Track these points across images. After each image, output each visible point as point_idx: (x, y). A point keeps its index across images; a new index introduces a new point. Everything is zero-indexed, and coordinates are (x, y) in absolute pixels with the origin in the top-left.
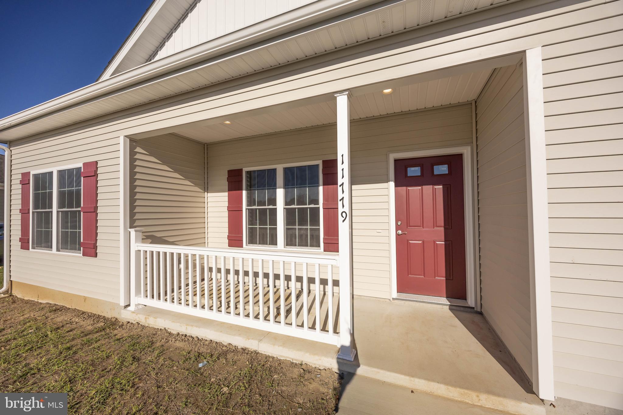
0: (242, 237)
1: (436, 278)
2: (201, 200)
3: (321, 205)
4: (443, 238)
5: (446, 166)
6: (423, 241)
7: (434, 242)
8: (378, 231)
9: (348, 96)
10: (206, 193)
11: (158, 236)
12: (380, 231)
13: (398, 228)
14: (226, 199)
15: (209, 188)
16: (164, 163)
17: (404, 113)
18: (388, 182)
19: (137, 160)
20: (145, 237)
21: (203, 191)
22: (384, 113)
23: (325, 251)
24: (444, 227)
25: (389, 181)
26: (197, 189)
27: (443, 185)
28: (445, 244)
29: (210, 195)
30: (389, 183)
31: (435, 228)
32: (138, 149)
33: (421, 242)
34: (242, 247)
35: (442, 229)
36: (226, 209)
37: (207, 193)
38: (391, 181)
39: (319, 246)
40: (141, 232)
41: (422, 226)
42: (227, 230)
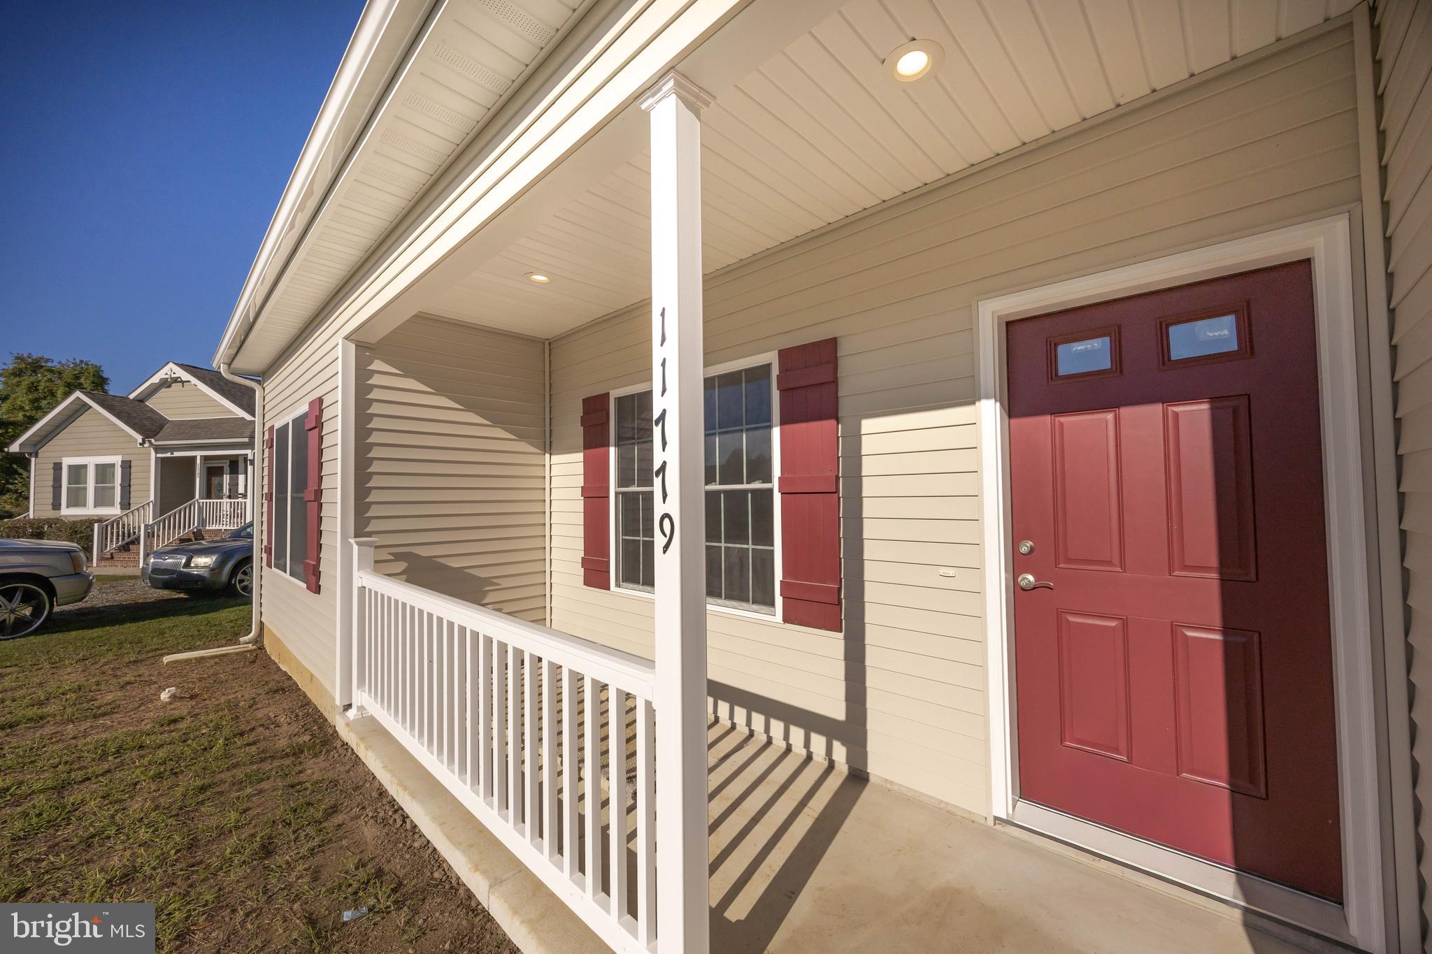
0: (608, 563)
1: (1184, 775)
2: (537, 472)
3: (775, 485)
4: (1216, 618)
5: (1230, 320)
6: (1125, 623)
7: (1174, 629)
8: (942, 571)
9: (679, 96)
10: (547, 456)
11: (424, 555)
12: (951, 572)
13: (1017, 563)
14: (580, 469)
15: (554, 445)
16: (439, 391)
17: (1033, 146)
18: (973, 403)
19: (375, 389)
20: (392, 558)
21: (539, 451)
22: (955, 165)
23: (786, 619)
24: (1221, 573)
25: (979, 399)
26: (524, 446)
27: (1212, 400)
28: (1227, 645)
29: (556, 459)
30: (977, 403)
31: (1176, 573)
32: (377, 365)
33: (1113, 624)
34: (608, 589)
35: (1212, 579)
36: (578, 493)
37: (549, 455)
38: (987, 397)
39: (772, 604)
40: (372, 547)
41: (1116, 560)
42: (580, 544)
